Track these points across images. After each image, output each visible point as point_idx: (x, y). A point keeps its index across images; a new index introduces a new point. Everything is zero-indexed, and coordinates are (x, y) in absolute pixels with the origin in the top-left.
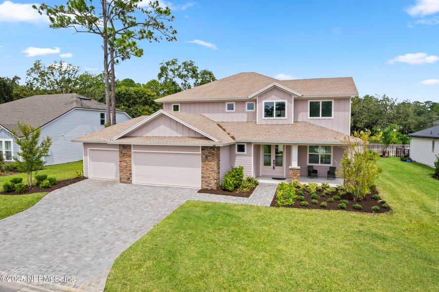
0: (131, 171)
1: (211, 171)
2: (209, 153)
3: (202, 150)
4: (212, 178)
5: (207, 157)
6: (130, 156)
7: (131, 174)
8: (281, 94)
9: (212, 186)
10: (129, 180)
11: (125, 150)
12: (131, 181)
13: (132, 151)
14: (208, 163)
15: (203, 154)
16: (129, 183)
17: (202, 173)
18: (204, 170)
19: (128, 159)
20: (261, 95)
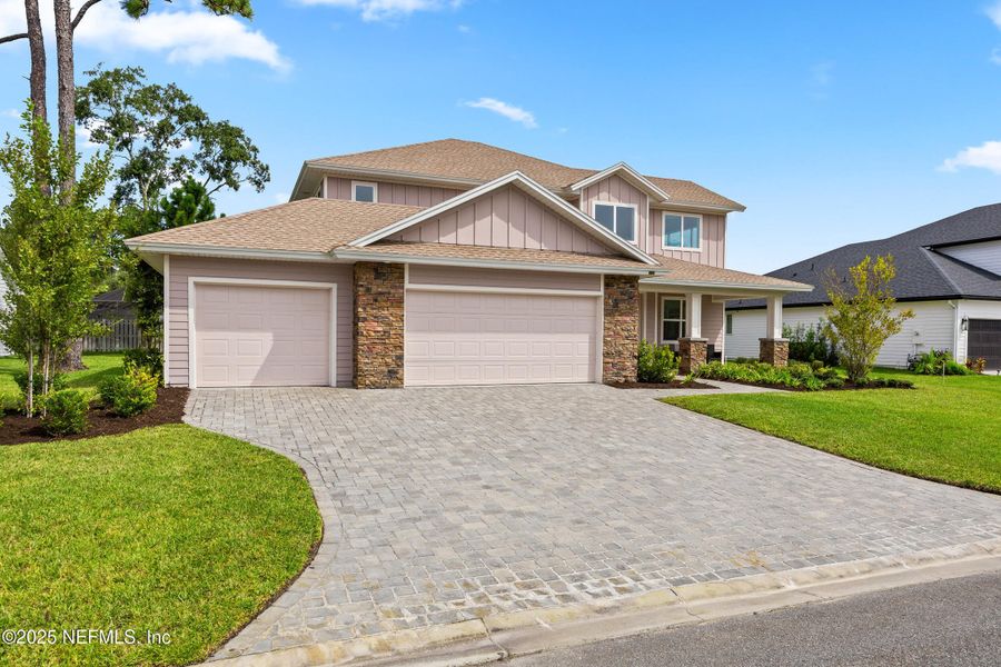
0: (402, 348)
1: (627, 338)
2: (622, 294)
3: (607, 285)
4: (627, 354)
5: (616, 305)
6: (400, 302)
7: (401, 358)
8: (625, 192)
9: (627, 373)
10: (393, 377)
11: (379, 281)
12: (401, 380)
13: (407, 285)
14: (620, 318)
15: (608, 295)
16: (395, 387)
17: (605, 343)
18: (609, 336)
19: (391, 310)
20: (587, 189)
